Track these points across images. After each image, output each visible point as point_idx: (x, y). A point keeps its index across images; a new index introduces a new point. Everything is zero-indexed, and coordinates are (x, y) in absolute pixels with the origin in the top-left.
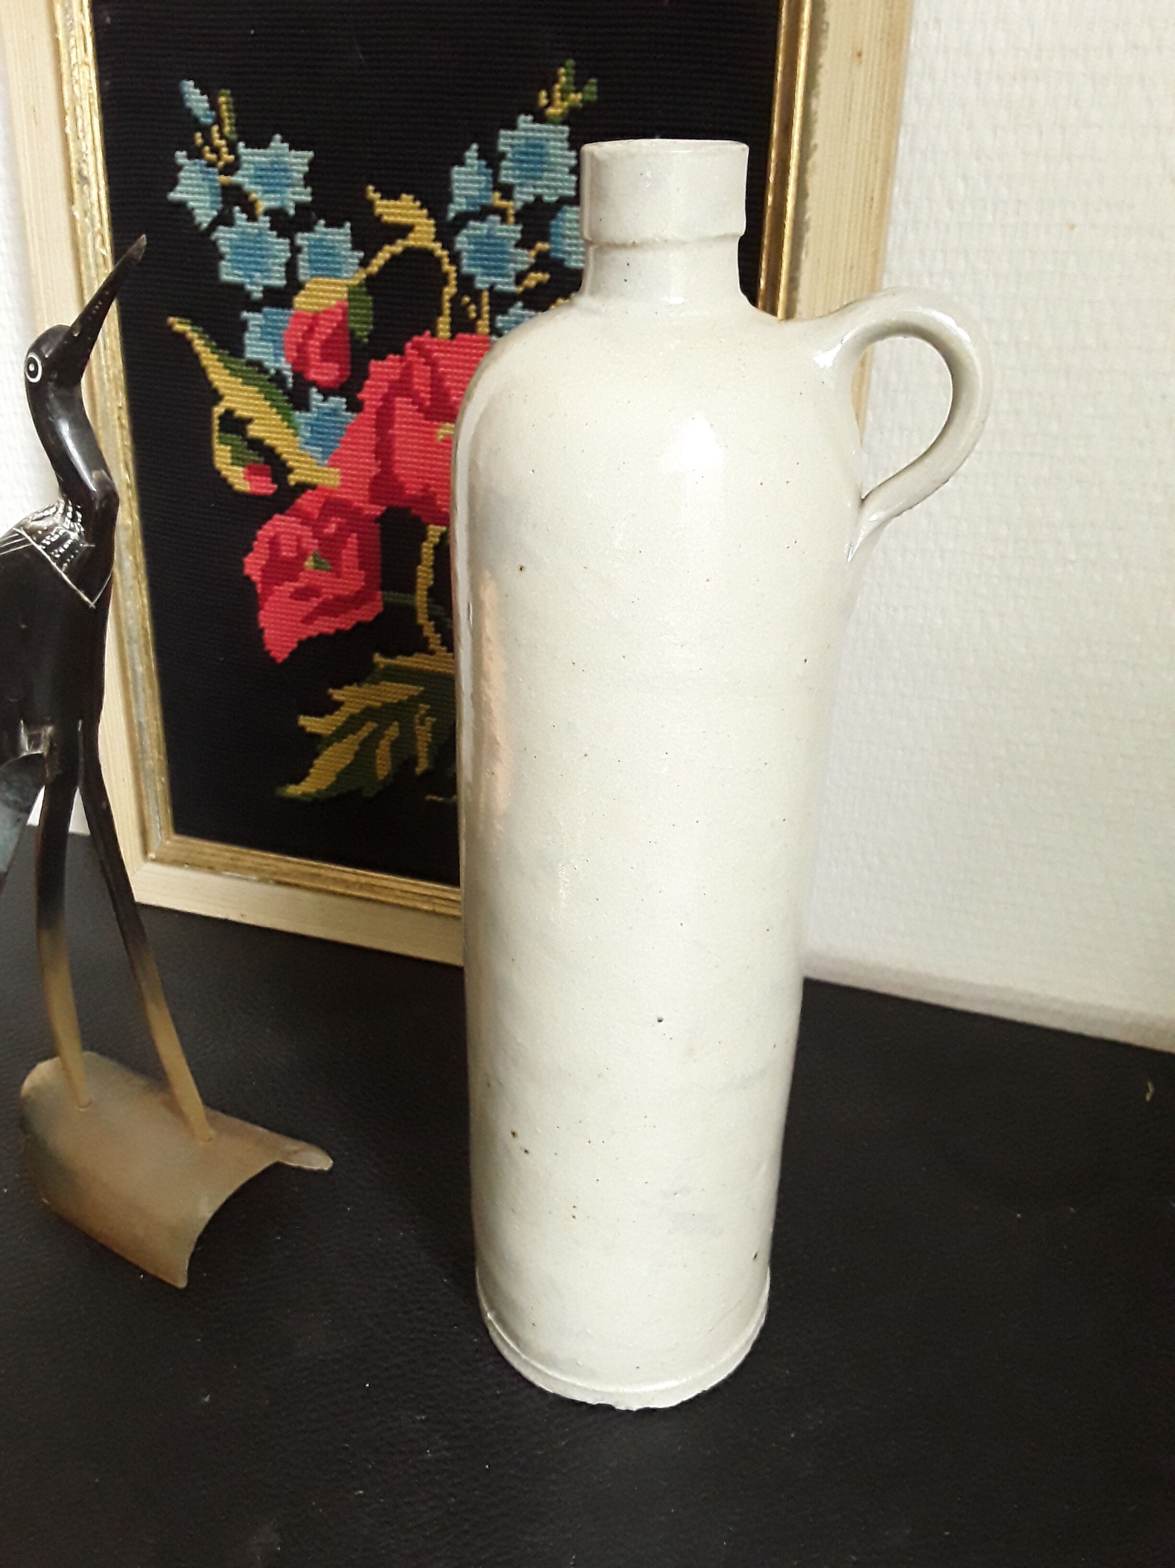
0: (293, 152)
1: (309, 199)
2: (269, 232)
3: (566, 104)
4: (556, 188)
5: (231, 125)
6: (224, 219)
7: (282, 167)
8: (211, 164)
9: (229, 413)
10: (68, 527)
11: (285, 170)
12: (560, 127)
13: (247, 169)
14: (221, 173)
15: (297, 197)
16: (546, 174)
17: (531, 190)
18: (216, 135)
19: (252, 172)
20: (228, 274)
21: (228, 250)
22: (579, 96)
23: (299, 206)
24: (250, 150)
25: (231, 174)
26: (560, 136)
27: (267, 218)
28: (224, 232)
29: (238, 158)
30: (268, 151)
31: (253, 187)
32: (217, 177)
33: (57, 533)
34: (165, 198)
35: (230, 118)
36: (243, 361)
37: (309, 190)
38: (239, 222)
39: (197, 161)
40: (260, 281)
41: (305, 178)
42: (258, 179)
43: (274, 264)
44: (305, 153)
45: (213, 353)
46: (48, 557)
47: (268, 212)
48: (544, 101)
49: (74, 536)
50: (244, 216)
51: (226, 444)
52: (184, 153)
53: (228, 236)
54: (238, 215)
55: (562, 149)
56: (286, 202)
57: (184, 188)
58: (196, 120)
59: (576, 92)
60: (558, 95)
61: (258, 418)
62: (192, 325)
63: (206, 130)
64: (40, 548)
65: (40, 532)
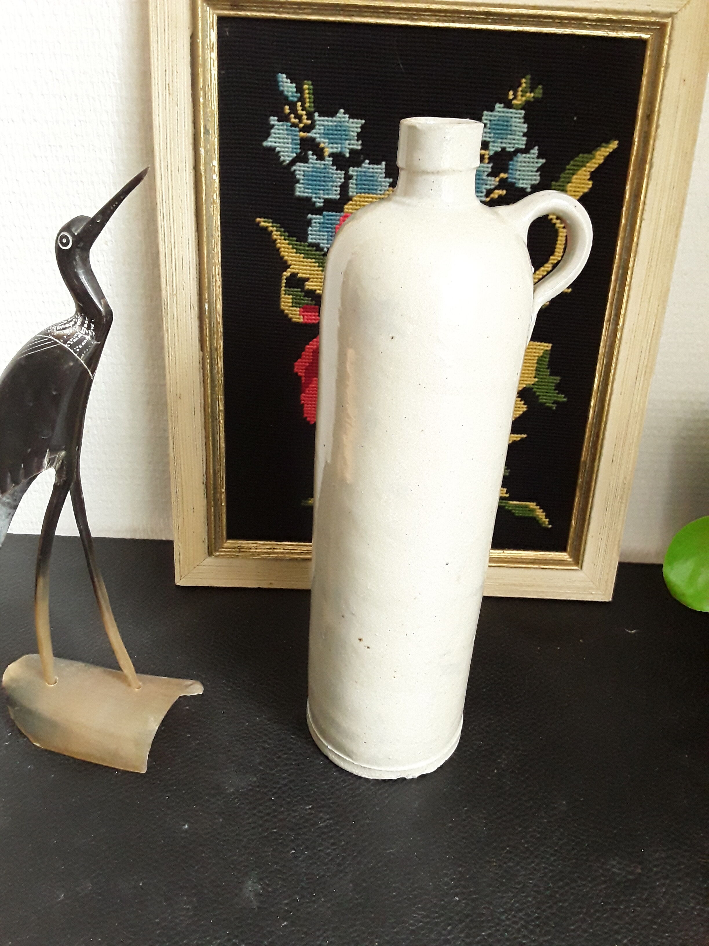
0: (351, 120)
1: (359, 147)
2: (331, 167)
3: (524, 99)
4: (513, 144)
5: (310, 102)
6: (302, 158)
7: (343, 128)
8: (294, 125)
9: (293, 275)
10: (84, 333)
11: (345, 131)
12: (520, 111)
13: (320, 129)
14: (300, 131)
15: (351, 147)
16: (509, 136)
17: (500, 145)
18: (299, 108)
19: (322, 131)
20: (300, 191)
21: (302, 177)
22: (532, 95)
23: (352, 151)
24: (322, 118)
25: (309, 132)
26: (519, 116)
27: (331, 159)
28: (299, 166)
29: (314, 121)
30: (334, 119)
31: (323, 140)
32: (298, 133)
34: (261, 145)
35: (309, 98)
36: (307, 244)
37: (360, 142)
38: (310, 161)
39: (285, 123)
40: (322, 196)
41: (357, 136)
42: (325, 135)
43: (332, 186)
44: (359, 121)
45: (285, 239)
46: (72, 351)
47: (331, 155)
48: (511, 97)
49: (88, 338)
50: (315, 157)
51: (289, 295)
52: (276, 118)
53: (303, 169)
54: (310, 156)
55: (520, 123)
56: (344, 149)
57: (274, 140)
58: (287, 97)
59: (531, 92)
60: (520, 93)
61: (313, 278)
62: (272, 223)
63: (293, 106)
64: (66, 346)
65: (65, 337)
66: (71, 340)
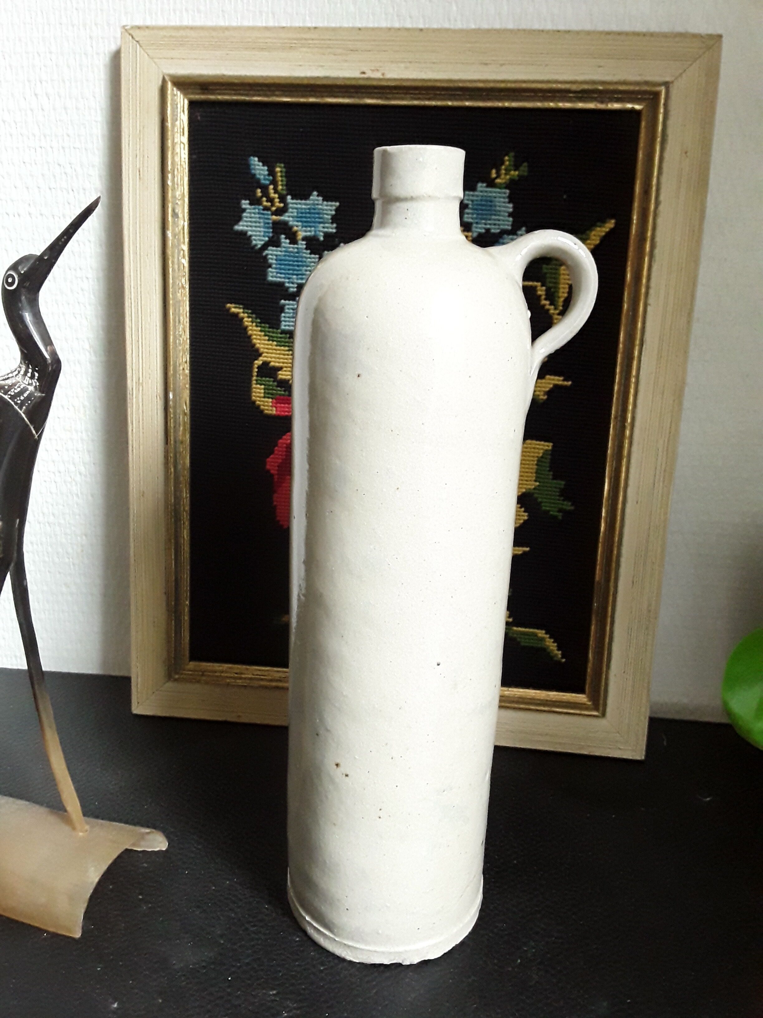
0: (325, 203)
1: (334, 231)
2: (305, 251)
3: (508, 177)
4: (499, 225)
5: (282, 185)
6: (274, 242)
7: (316, 211)
8: (266, 208)
9: (265, 363)
10: (27, 383)
11: (318, 213)
12: (504, 190)
13: (292, 213)
14: (272, 214)
15: (326, 230)
16: (493, 217)
17: (484, 226)
18: (272, 191)
19: (295, 214)
20: (273, 276)
21: (274, 262)
22: (517, 173)
23: (326, 235)
24: (294, 201)
25: (281, 215)
26: (504, 195)
27: (304, 243)
28: (272, 250)
29: (286, 205)
30: (308, 202)
31: (296, 223)
32: (270, 217)
33: (19, 387)
34: (232, 229)
35: (282, 181)
36: (279, 331)
37: (335, 225)
38: (283, 245)
39: (257, 207)
40: (295, 281)
41: (332, 219)
42: (298, 218)
43: (306, 271)
44: (334, 203)
45: (257, 326)
46: (13, 403)
47: (304, 239)
48: (494, 175)
49: (31, 388)
50: (288, 241)
51: (261, 384)
52: (248, 202)
53: (275, 253)
54: (283, 240)
55: (504, 203)
56: (318, 232)
57: (245, 223)
58: (258, 181)
59: (515, 170)
60: (503, 172)
61: (284, 367)
62: (243, 309)
63: (265, 189)
64: (6, 397)
65: (6, 387)
66: (12, 390)
